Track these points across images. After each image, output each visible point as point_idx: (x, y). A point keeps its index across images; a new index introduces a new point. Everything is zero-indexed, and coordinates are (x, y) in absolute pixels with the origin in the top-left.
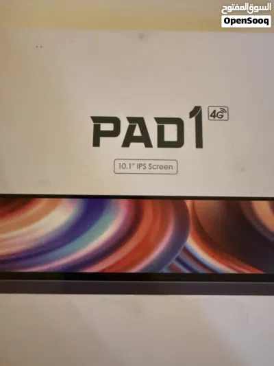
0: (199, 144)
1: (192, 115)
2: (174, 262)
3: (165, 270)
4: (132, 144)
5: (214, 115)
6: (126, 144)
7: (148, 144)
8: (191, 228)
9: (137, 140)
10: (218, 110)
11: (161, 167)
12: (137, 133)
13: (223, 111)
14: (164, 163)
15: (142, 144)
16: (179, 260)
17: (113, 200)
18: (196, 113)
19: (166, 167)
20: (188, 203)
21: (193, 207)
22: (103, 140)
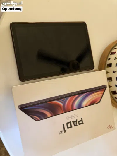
3: (65, 98)
13: (60, 133)
14: (69, 119)
16: (63, 101)
17: (77, 108)
18: (65, 131)
21: (62, 111)
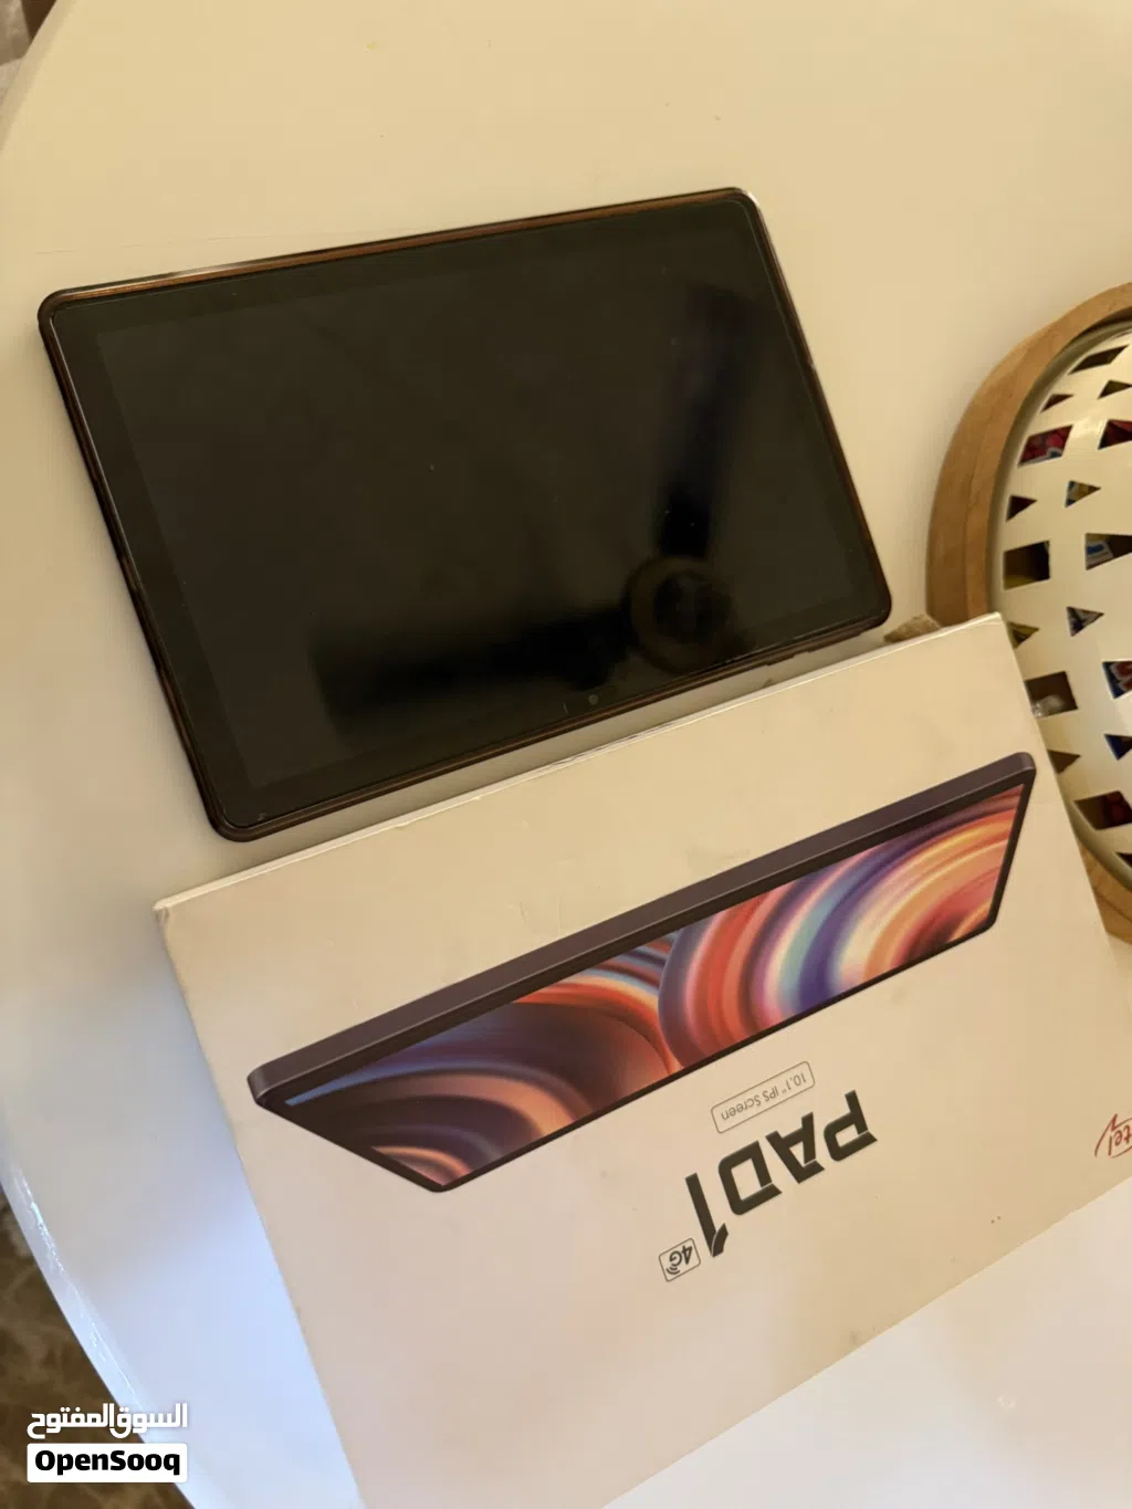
0: (693, 1183)
1: (724, 1232)
2: (666, 956)
3: (675, 936)
4: (798, 1126)
5: (686, 1253)
6: (808, 1121)
7: (774, 1139)
8: (658, 1025)
9: (794, 1139)
10: (682, 1267)
11: (741, 1108)
12: (798, 1151)
13: (673, 1270)
14: (739, 1117)
15: (783, 1134)
17: (791, 1014)
18: (716, 1240)
19: (733, 1112)
20: (677, 1067)
22: (845, 1110)
